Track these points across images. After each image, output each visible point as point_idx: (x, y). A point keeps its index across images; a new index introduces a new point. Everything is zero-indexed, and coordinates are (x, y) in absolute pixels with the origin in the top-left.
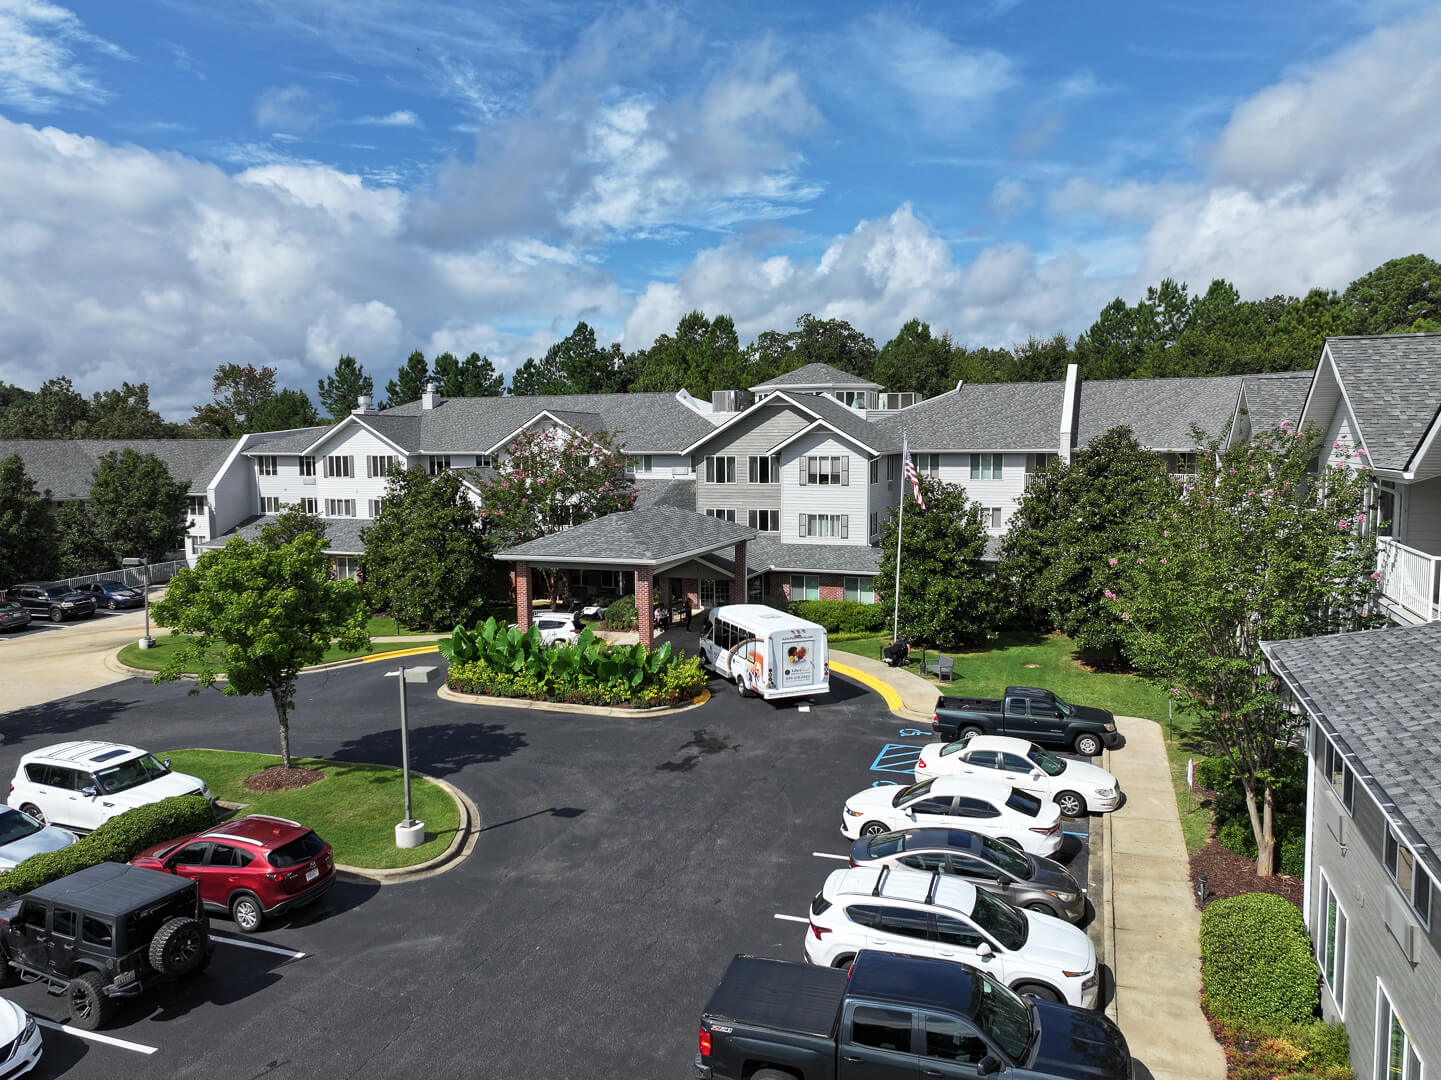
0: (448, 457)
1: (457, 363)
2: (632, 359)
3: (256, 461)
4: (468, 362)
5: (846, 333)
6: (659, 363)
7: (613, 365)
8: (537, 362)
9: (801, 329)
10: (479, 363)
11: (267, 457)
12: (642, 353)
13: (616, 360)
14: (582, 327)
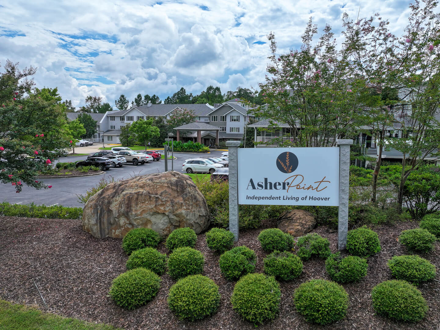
0: (155, 117)
1: (150, 97)
2: (195, 97)
3: (110, 117)
4: (153, 97)
5: (249, 92)
6: (202, 98)
7: (190, 99)
8: (170, 97)
9: (237, 91)
10: (156, 97)
11: (112, 117)
12: (197, 96)
13: (191, 97)
14: (182, 89)
